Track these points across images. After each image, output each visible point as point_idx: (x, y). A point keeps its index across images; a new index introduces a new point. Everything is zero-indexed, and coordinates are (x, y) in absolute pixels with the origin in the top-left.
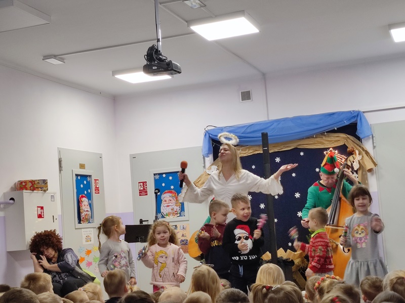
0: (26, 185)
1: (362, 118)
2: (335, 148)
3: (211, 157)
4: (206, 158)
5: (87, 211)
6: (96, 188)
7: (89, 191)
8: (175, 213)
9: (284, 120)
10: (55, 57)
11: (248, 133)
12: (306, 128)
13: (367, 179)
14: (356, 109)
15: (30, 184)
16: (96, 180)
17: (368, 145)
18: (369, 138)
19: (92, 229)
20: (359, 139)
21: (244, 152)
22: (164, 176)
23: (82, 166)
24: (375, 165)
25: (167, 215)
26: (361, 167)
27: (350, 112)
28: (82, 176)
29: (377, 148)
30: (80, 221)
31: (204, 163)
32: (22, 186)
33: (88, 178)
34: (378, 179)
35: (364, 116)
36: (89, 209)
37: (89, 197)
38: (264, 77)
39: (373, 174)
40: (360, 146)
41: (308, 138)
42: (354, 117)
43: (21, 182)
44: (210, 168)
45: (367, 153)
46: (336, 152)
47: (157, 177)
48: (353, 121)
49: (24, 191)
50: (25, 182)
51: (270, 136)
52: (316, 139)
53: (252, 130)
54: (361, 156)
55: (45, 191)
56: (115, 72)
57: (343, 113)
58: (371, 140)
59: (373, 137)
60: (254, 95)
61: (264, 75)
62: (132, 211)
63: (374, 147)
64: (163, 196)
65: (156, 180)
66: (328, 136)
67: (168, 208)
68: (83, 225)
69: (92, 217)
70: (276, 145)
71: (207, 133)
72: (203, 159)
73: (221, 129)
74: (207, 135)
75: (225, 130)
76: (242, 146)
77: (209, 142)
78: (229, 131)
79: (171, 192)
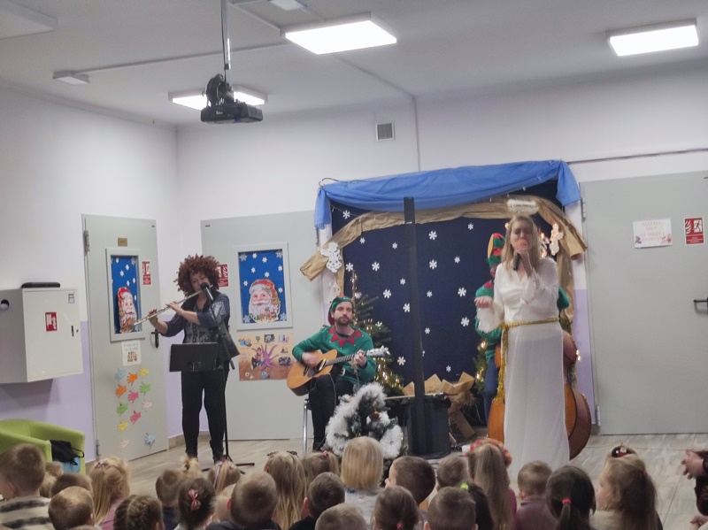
1: (566, 174)
3: (328, 228)
5: (131, 313)
6: (145, 275)
7: (134, 281)
8: (271, 316)
9: (444, 173)
11: (390, 192)
12: (477, 187)
13: (570, 269)
14: (557, 158)
16: (145, 263)
17: (574, 217)
18: (576, 205)
19: (139, 342)
20: (560, 205)
21: (381, 222)
23: (122, 242)
24: (584, 247)
25: (258, 318)
26: (563, 250)
27: (547, 162)
28: (121, 257)
29: (587, 221)
30: (118, 329)
31: (318, 238)
33: (133, 262)
34: (588, 270)
35: (569, 169)
36: (134, 311)
38: (415, 104)
39: (580, 262)
40: (561, 218)
41: (481, 201)
42: (554, 170)
44: (326, 247)
45: (572, 229)
47: (244, 258)
48: (551, 176)
51: (420, 198)
52: (493, 205)
53: (393, 187)
54: (562, 234)
56: (172, 93)
57: (536, 163)
58: (579, 208)
59: (582, 203)
60: (397, 130)
61: (414, 98)
63: (584, 219)
64: (252, 289)
65: (241, 264)
67: (259, 307)
68: (124, 335)
70: (430, 211)
71: (323, 190)
72: (315, 232)
73: (345, 184)
74: (323, 193)
75: (350, 186)
76: (377, 212)
77: (326, 205)
78: (357, 189)
79: (265, 283)
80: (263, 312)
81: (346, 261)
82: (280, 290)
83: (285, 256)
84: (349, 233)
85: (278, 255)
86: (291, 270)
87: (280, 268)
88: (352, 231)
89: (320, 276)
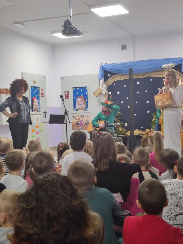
0: (3, 91)
3: (103, 80)
4: (101, 81)
5: (37, 106)
6: (42, 93)
7: (38, 95)
8: (83, 109)
9: (143, 62)
10: (19, 23)
11: (124, 68)
12: (154, 66)
14: (182, 57)
15: (5, 91)
16: (42, 90)
19: (39, 115)
20: (182, 73)
21: (121, 78)
22: (78, 89)
23: (35, 82)
25: (79, 110)
27: (178, 58)
28: (34, 87)
30: (33, 110)
31: (99, 83)
32: (1, 91)
33: (38, 89)
36: (38, 105)
38: (134, 38)
40: (182, 77)
41: (154, 72)
42: (181, 61)
44: (102, 86)
47: (74, 89)
48: (179, 63)
51: (134, 70)
52: (159, 72)
53: (126, 66)
56: (52, 32)
57: (175, 58)
60: (127, 47)
61: (133, 36)
62: (61, 106)
64: (77, 99)
65: (74, 91)
67: (79, 106)
68: (35, 113)
69: (39, 109)
70: (138, 74)
71: (101, 67)
72: (99, 81)
73: (109, 65)
74: (102, 68)
75: (111, 65)
76: (120, 75)
77: (102, 72)
78: (113, 66)
79: (81, 98)
80: (81, 107)
81: (108, 91)
82: (86, 100)
83: (88, 89)
84: (110, 81)
85: (86, 88)
86: (90, 93)
87: (86, 93)
88: (111, 81)
89: (100, 96)
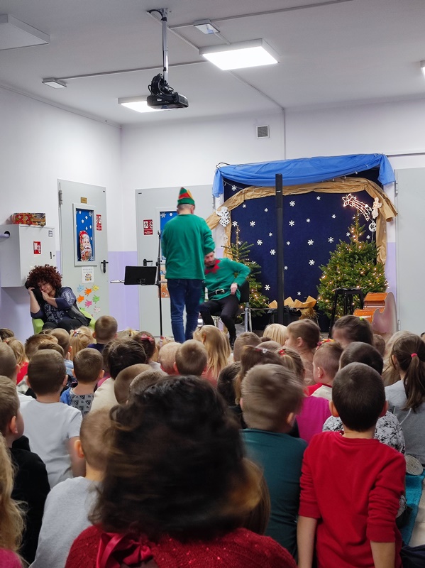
0: (22, 218)
1: (386, 164)
2: (354, 194)
3: (222, 196)
4: (216, 198)
5: (88, 248)
6: (98, 224)
7: (91, 227)
9: (302, 161)
10: (56, 80)
11: (264, 173)
12: (325, 171)
13: (385, 229)
14: (380, 152)
15: (26, 218)
16: (98, 216)
17: (389, 193)
18: (392, 185)
19: (93, 268)
20: (380, 185)
21: (257, 194)
22: (171, 214)
23: (84, 200)
24: (396, 214)
26: (380, 215)
27: (373, 155)
28: (83, 210)
29: (398, 196)
30: (80, 258)
31: (214, 203)
32: (18, 219)
33: (90, 213)
34: (397, 230)
35: (389, 163)
36: (90, 247)
37: (90, 233)
38: (284, 112)
39: (392, 224)
40: (381, 193)
41: (326, 181)
42: (377, 161)
43: (17, 215)
44: (220, 209)
45: (388, 201)
46: (355, 198)
47: (164, 215)
48: (375, 165)
49: (20, 225)
50: (22, 215)
51: (285, 178)
52: (334, 183)
53: (267, 170)
54: (381, 204)
55: (42, 226)
56: (121, 100)
57: (366, 156)
58: (393, 187)
59: (395, 184)
60: (271, 132)
61: (283, 109)
62: (135, 249)
63: (396, 195)
65: (162, 219)
66: (348, 181)
68: (83, 263)
69: (93, 254)
70: (292, 187)
71: (219, 171)
72: (213, 199)
73: (234, 167)
74: (219, 173)
75: (238, 168)
76: (255, 187)
77: (220, 181)
78: (243, 170)
81: (232, 221)
84: (235, 200)
88: (238, 199)
